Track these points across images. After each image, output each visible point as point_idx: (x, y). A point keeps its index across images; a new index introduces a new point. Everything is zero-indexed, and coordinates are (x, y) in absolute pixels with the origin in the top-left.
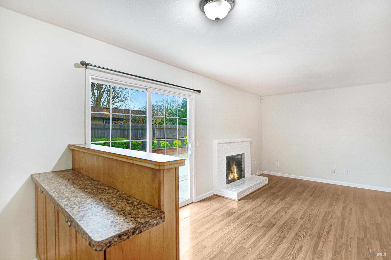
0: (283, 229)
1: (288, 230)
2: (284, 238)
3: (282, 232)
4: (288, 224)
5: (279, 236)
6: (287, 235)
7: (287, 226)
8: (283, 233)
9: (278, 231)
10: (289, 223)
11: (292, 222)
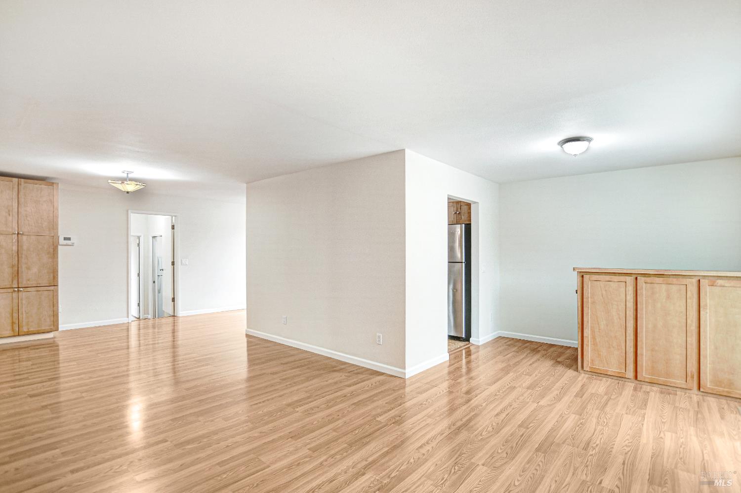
0: (520, 442)
1: (511, 439)
2: (520, 426)
3: (523, 435)
4: (509, 451)
5: (528, 428)
6: (515, 430)
7: (512, 447)
8: (522, 433)
9: (529, 436)
10: (507, 453)
11: (500, 456)
